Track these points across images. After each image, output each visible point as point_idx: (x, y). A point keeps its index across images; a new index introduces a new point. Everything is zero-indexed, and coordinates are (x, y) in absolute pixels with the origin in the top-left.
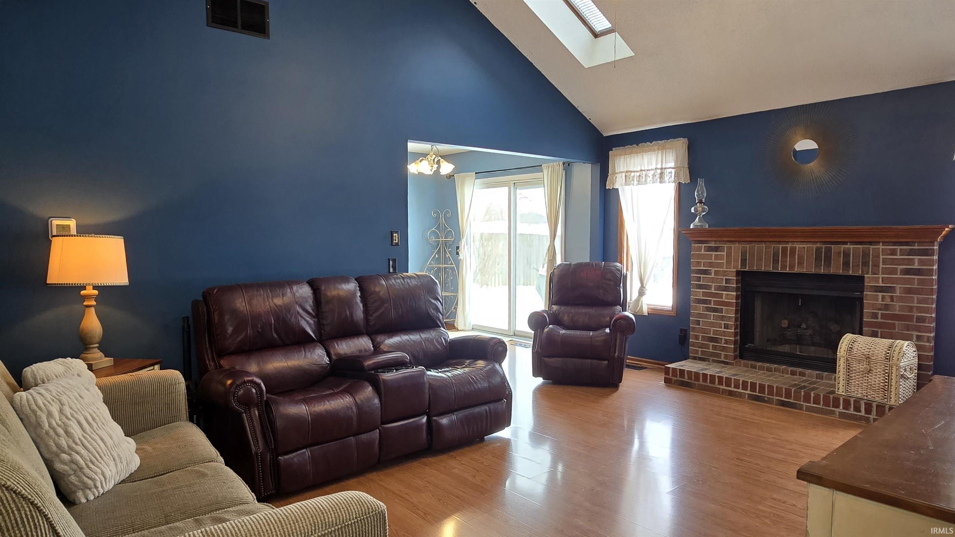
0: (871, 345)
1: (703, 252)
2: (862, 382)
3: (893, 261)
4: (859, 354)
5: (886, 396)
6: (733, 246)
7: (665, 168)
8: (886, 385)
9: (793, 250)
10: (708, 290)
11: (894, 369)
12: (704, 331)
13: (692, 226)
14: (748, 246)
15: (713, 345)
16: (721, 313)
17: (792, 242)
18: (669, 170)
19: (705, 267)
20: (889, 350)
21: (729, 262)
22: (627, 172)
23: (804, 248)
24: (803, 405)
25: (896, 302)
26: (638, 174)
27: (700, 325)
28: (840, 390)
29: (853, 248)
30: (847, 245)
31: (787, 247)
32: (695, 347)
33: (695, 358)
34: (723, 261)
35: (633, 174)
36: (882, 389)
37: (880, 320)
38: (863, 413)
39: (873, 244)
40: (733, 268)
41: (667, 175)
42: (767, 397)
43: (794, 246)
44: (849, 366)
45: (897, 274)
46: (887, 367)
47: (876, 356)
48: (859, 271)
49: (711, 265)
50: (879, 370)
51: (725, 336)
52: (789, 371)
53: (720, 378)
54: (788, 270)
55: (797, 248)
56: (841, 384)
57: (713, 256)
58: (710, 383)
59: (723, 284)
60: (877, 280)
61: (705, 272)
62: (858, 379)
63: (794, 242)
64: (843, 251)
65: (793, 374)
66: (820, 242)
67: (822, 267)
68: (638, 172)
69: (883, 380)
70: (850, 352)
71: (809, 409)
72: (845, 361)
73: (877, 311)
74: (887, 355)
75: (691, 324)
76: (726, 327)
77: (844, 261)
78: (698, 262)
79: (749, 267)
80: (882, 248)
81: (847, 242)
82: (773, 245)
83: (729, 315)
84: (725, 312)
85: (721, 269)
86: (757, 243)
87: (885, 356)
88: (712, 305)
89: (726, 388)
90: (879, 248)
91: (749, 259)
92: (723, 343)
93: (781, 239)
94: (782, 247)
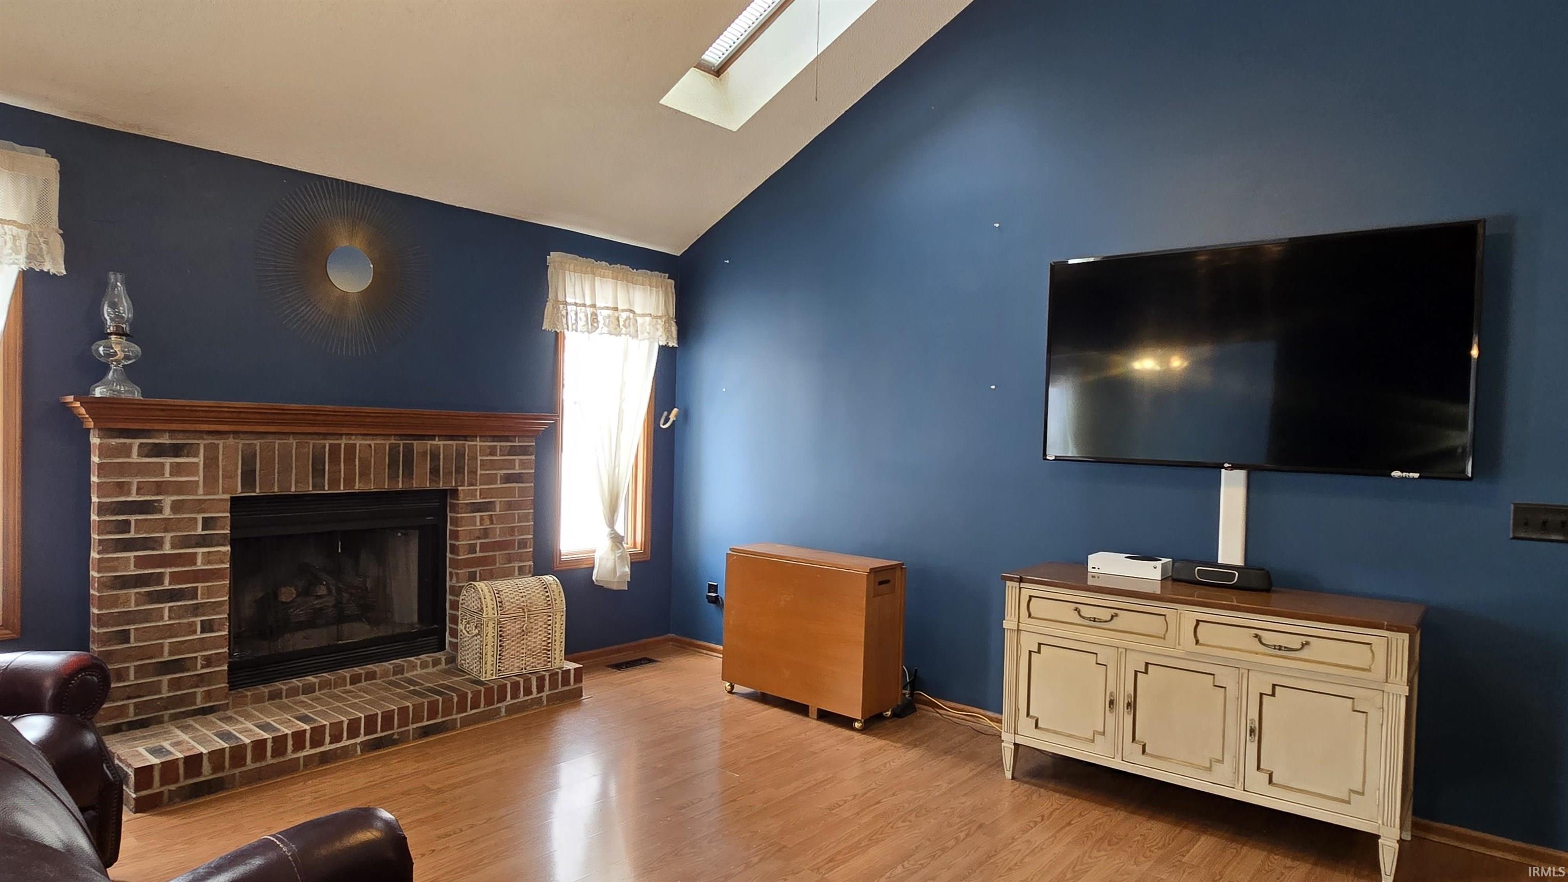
1: (135, 458)
2: (518, 649)
3: (492, 465)
4: (514, 609)
5: (549, 658)
6: (223, 442)
8: (551, 643)
9: (351, 449)
10: (153, 549)
11: (558, 616)
12: (142, 653)
13: (98, 392)
14: (257, 442)
15: (170, 679)
16: (192, 599)
17: (347, 434)
18: (13, 230)
19: (144, 495)
20: (547, 592)
21: (210, 480)
23: (370, 446)
24: (456, 719)
25: (496, 524)
27: (129, 642)
28: (489, 675)
29: (444, 445)
30: (434, 440)
31: (340, 445)
34: (196, 479)
36: (544, 649)
37: (478, 554)
38: (535, 694)
39: (469, 439)
40: (223, 493)
42: (398, 732)
43: (351, 442)
44: (499, 631)
45: (496, 483)
46: (550, 616)
47: (536, 605)
48: (452, 482)
49: (160, 488)
50: (542, 623)
51: (205, 650)
54: (342, 489)
55: (358, 445)
56: (489, 663)
57: (168, 466)
59: (196, 530)
60: (473, 494)
61: (144, 507)
62: (513, 648)
63: (352, 434)
64: (430, 450)
66: (394, 435)
67: (400, 479)
69: (545, 637)
70: (500, 609)
71: (466, 722)
72: (495, 625)
73: (475, 541)
74: (548, 599)
76: (207, 627)
77: (432, 467)
78: (120, 485)
79: (260, 488)
80: (480, 446)
81: (434, 436)
82: (312, 442)
83: (213, 600)
84: (202, 594)
85: (191, 497)
86: (277, 436)
87: (545, 601)
88: (167, 585)
89: (313, 751)
90: (476, 445)
91: (260, 471)
92: (199, 667)
93: (331, 430)
94: (330, 445)
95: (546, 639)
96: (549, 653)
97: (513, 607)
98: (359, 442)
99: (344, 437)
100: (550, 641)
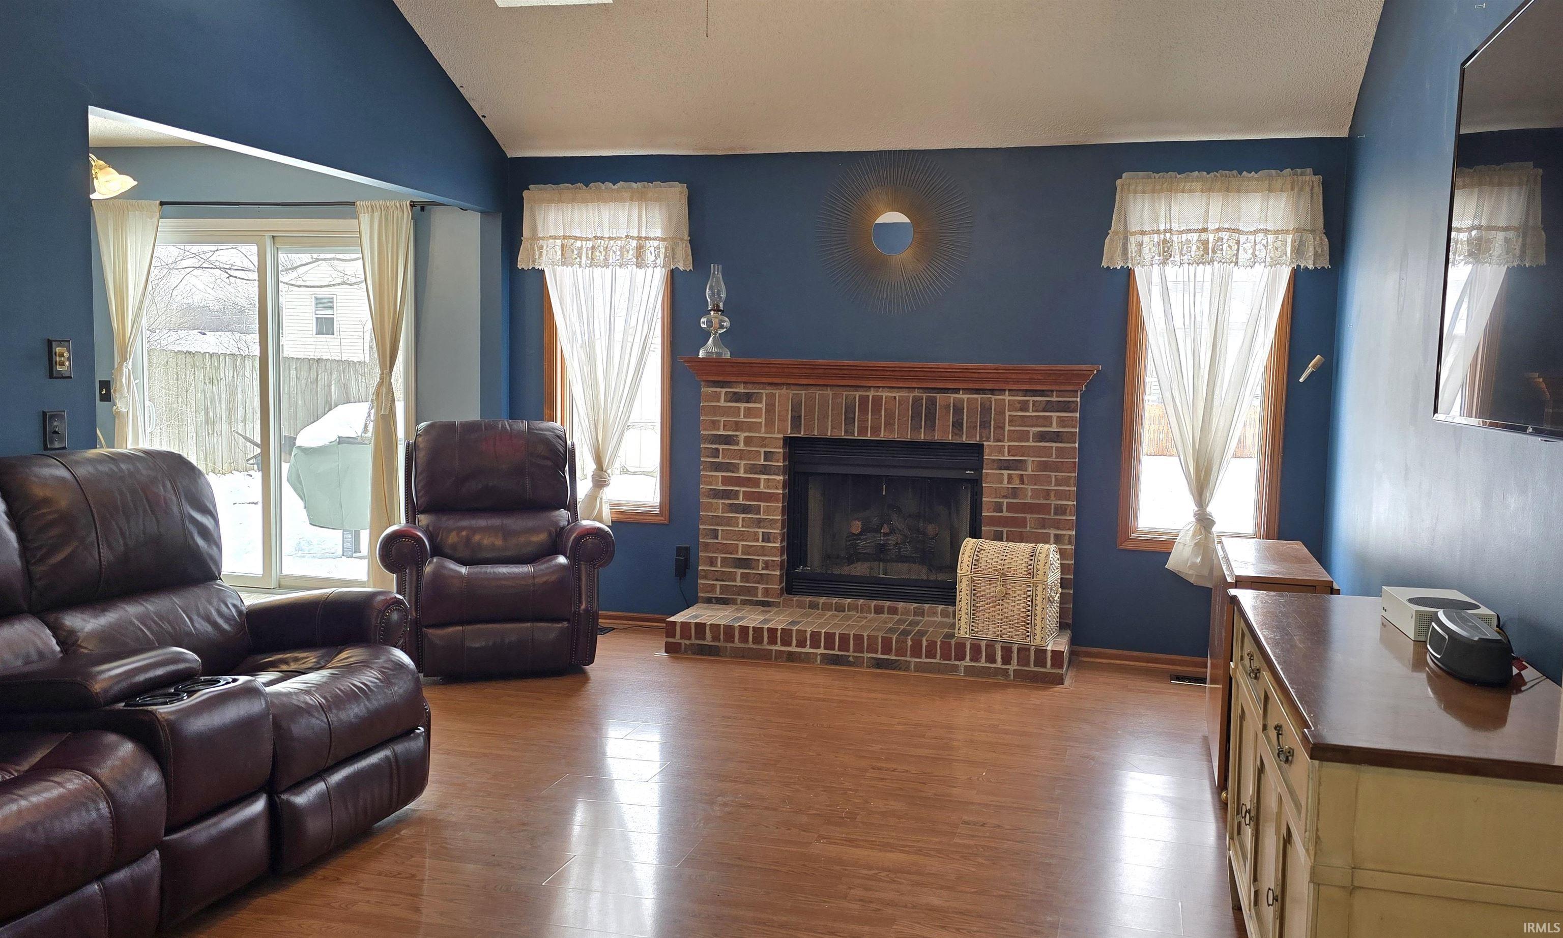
0: (1005, 554)
1: (722, 403)
2: (994, 614)
3: (1024, 421)
4: (990, 570)
5: (1028, 632)
6: (777, 392)
7: (647, 238)
8: (1029, 616)
9: (877, 400)
10: (733, 472)
11: (1040, 588)
12: (725, 549)
13: (702, 354)
14: (803, 392)
15: (742, 573)
16: (756, 514)
17: (875, 388)
18: (656, 243)
19: (727, 431)
20: (1032, 560)
21: (770, 422)
22: (565, 237)
23: (895, 398)
24: (909, 662)
25: (1027, 485)
26: (590, 244)
27: (717, 539)
28: (962, 632)
29: (968, 398)
30: (959, 394)
31: (868, 396)
32: (709, 580)
33: (709, 601)
34: (760, 420)
35: (578, 243)
36: (1023, 621)
37: (1005, 514)
38: (999, 664)
39: (996, 393)
40: (778, 433)
41: (651, 252)
42: (853, 657)
43: (879, 394)
44: (974, 590)
45: (1028, 441)
46: (1030, 586)
47: (1014, 571)
48: (976, 437)
49: (738, 426)
50: (1018, 592)
51: (765, 555)
52: (873, 607)
53: (772, 632)
54: (869, 436)
55: (884, 397)
56: (963, 621)
57: (742, 410)
58: (754, 643)
59: (760, 461)
60: (1000, 450)
61: (728, 440)
62: (988, 611)
63: (879, 387)
64: (954, 403)
65: (879, 610)
66: (918, 388)
67: (923, 430)
68: (588, 239)
69: (1024, 608)
70: (976, 567)
71: (919, 668)
72: (970, 582)
73: (1001, 500)
74: (1030, 567)
75: (700, 537)
76: (767, 538)
77: (955, 420)
78: (713, 422)
79: (805, 431)
80: (1009, 400)
81: (959, 389)
82: (845, 393)
83: (771, 518)
84: (764, 512)
85: (757, 435)
86: (818, 388)
87: (1026, 569)
88: (741, 501)
89: (783, 648)
90: (1004, 400)
91: (805, 416)
92: (760, 569)
93: (858, 383)
94: (859, 396)
95: (1025, 610)
96: (1028, 626)
97: (989, 568)
98: (885, 394)
99: (872, 389)
100: (1029, 613)
